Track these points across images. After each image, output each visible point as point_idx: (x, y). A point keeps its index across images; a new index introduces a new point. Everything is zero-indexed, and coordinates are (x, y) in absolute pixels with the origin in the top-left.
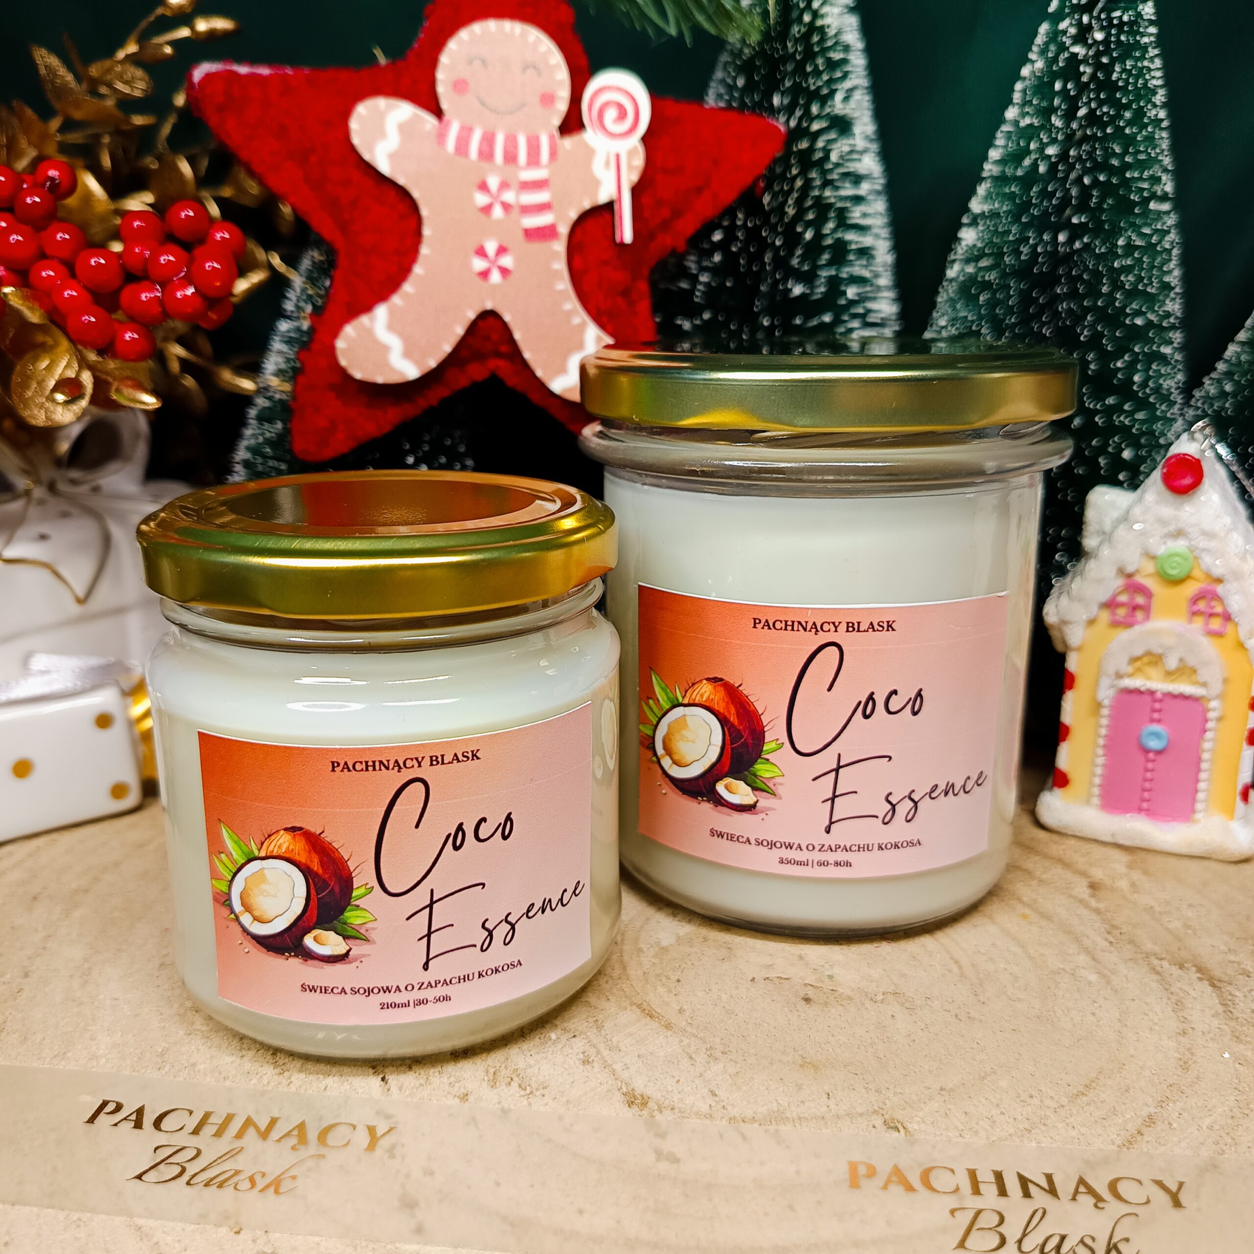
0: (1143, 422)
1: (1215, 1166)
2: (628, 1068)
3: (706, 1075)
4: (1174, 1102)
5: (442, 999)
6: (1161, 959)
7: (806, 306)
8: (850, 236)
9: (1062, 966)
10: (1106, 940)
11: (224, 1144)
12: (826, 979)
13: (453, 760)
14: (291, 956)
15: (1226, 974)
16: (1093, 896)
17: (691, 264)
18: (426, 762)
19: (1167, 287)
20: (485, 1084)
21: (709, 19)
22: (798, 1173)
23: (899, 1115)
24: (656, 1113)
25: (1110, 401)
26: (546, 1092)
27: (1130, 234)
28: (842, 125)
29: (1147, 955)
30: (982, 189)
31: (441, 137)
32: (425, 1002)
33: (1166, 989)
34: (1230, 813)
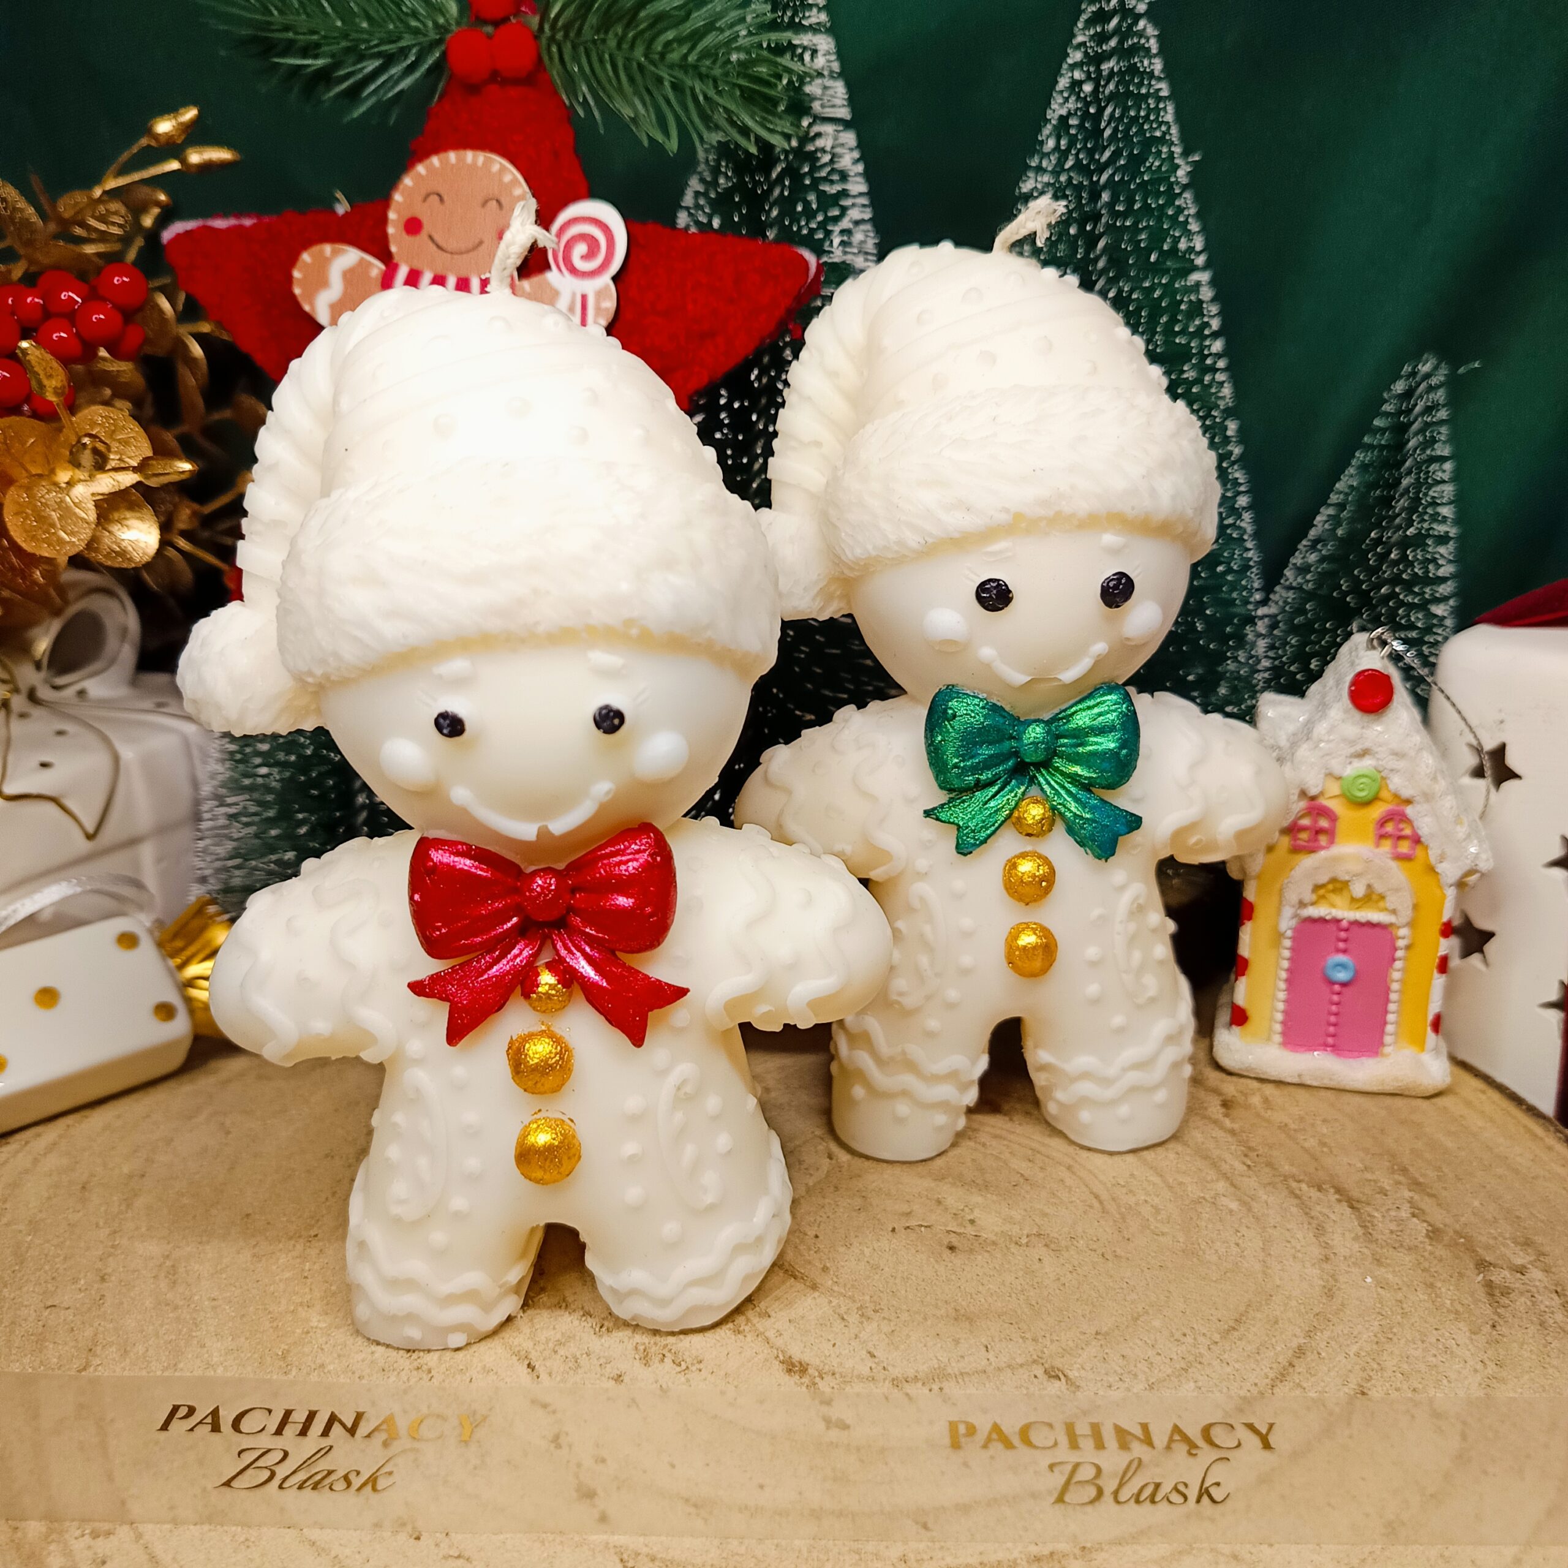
1: (1363, 1393)
2: (781, 1335)
3: (861, 1336)
4: (1322, 1331)
6: (1299, 1181)
9: (1202, 1195)
10: (1244, 1163)
12: (968, 1225)
15: (1364, 1194)
16: (1226, 1115)
20: (637, 1363)
23: (1058, 1363)
24: (817, 1380)
26: (701, 1366)
29: (1286, 1178)
33: (1306, 1214)
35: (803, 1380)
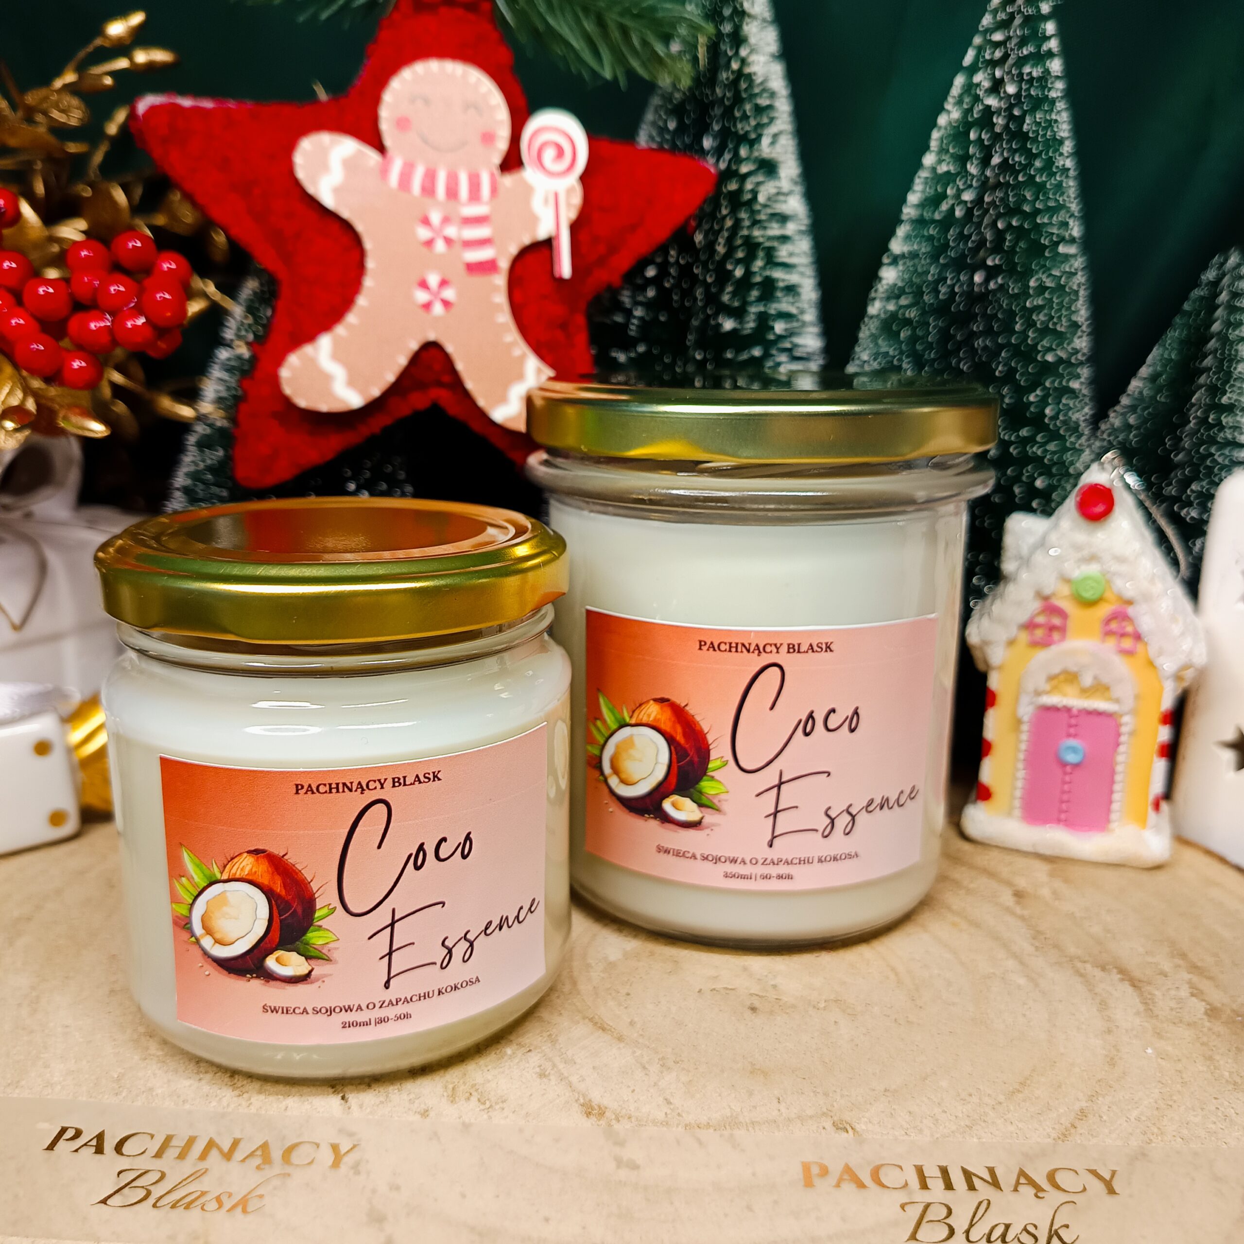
0: (1054, 453)
1: (1144, 1155)
2: (584, 1080)
3: (660, 1083)
4: (1104, 1097)
5: (402, 1017)
6: (1085, 962)
7: (737, 340)
8: (777, 274)
9: (992, 971)
10: (1032, 945)
11: (188, 1167)
12: (771, 989)
13: (415, 781)
14: (252, 977)
15: (1145, 974)
16: (1018, 903)
17: (626, 298)
18: (388, 784)
19: (1075, 326)
20: (444, 1100)
21: (644, 64)
22: (754, 1174)
23: (847, 1116)
24: (614, 1122)
25: (1024, 432)
26: (505, 1105)
27: (1040, 276)
28: (769, 167)
29: (1071, 959)
30: (902, 231)
31: (384, 172)
32: (386, 1020)
33: (1090, 991)
34: (1143, 822)
35: (601, 1122)
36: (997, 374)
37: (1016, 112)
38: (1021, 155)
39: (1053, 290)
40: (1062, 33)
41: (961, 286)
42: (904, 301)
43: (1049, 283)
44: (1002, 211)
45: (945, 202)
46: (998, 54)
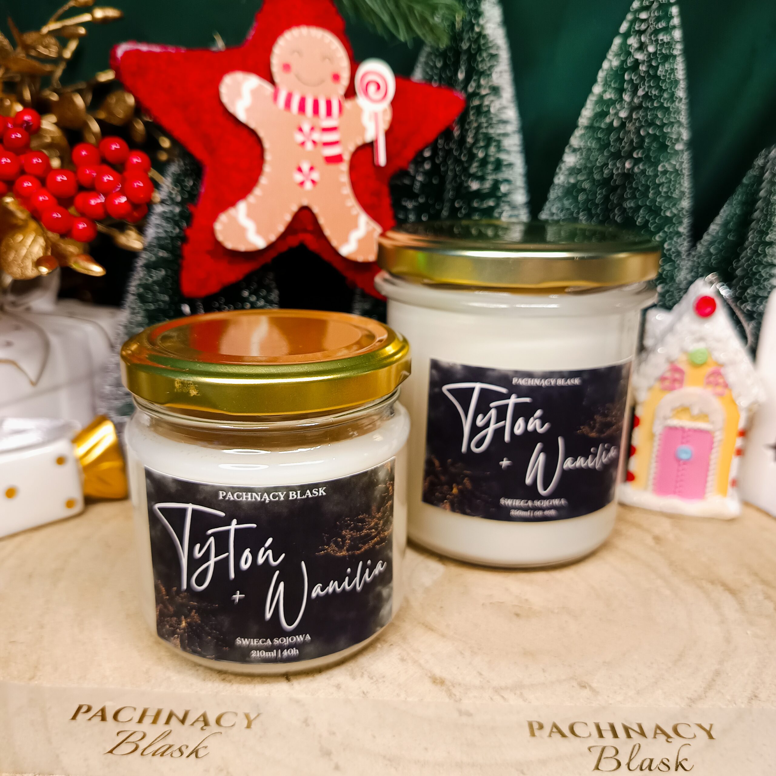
2: (428, 662)
3: (473, 663)
4: (727, 662)
6: (701, 579)
7: (480, 195)
8: (503, 156)
9: (649, 586)
10: (670, 569)
12: (524, 602)
15: (737, 586)
16: (657, 544)
17: (412, 170)
19: (683, 193)
20: (348, 678)
21: (420, 28)
23: (584, 679)
24: (451, 688)
26: (385, 679)
27: (664, 164)
28: (496, 91)
29: (693, 578)
30: (578, 133)
31: (275, 98)
33: (707, 597)
34: (725, 493)
35: (443, 688)
36: (637, 223)
37: (654, 64)
38: (655, 91)
39: (671, 173)
40: (682, 14)
41: (618, 169)
42: (580, 178)
43: (669, 168)
44: (643, 124)
45: (608, 117)
46: (643, 27)
